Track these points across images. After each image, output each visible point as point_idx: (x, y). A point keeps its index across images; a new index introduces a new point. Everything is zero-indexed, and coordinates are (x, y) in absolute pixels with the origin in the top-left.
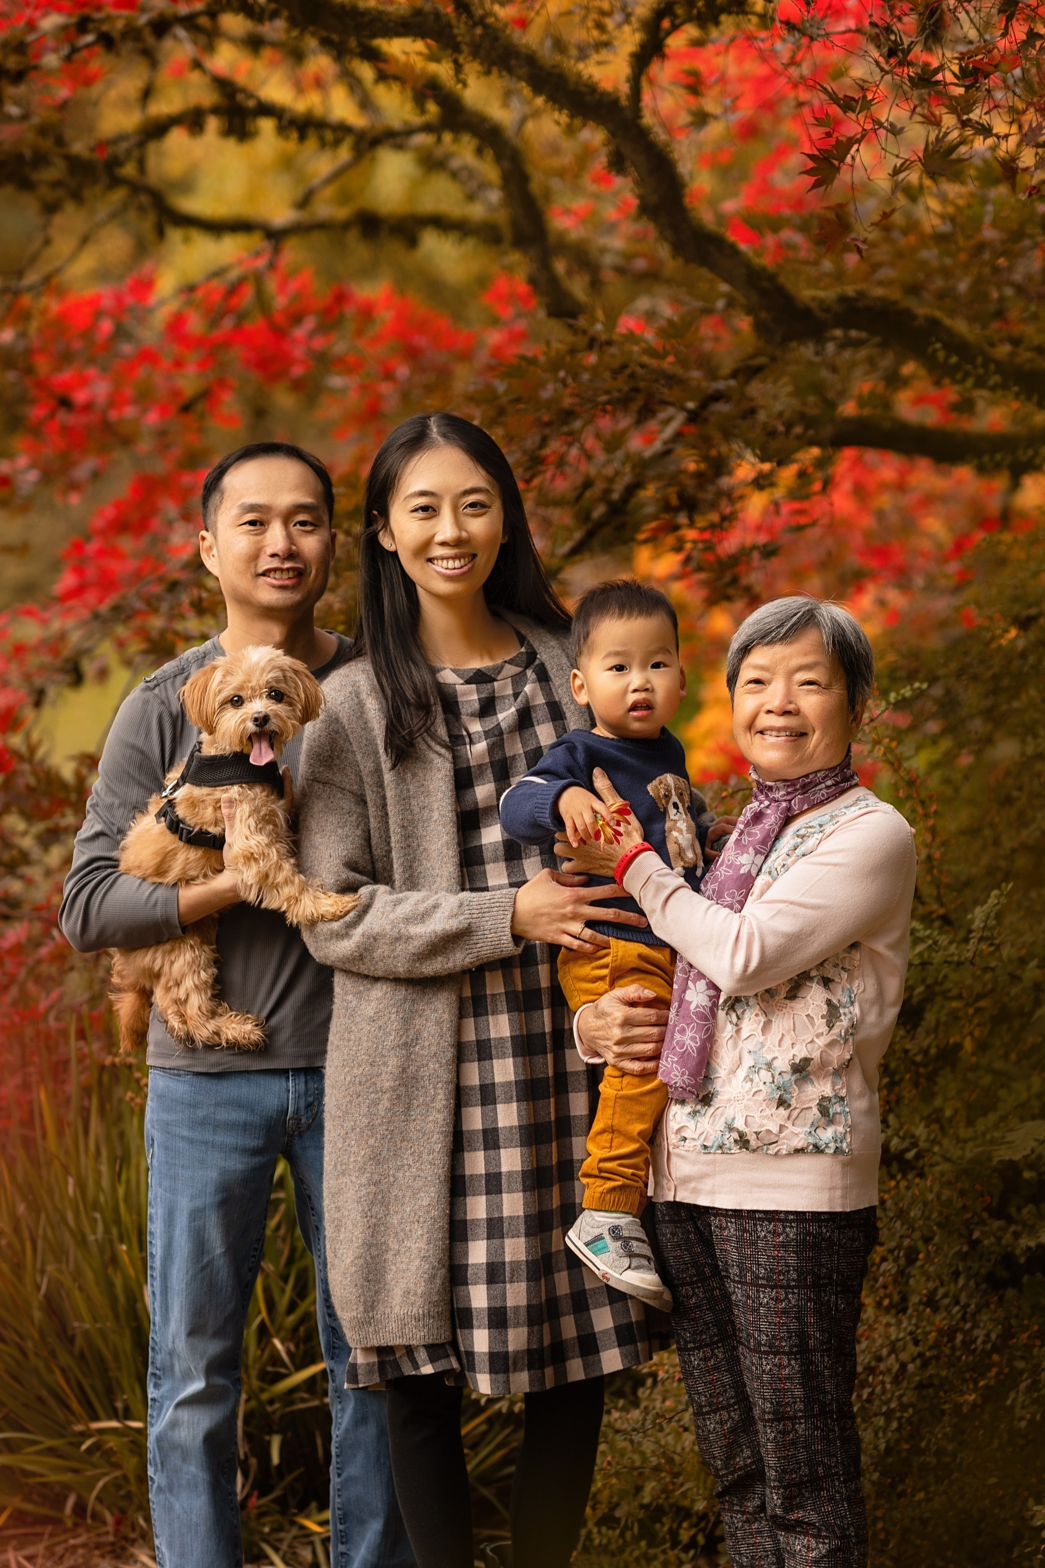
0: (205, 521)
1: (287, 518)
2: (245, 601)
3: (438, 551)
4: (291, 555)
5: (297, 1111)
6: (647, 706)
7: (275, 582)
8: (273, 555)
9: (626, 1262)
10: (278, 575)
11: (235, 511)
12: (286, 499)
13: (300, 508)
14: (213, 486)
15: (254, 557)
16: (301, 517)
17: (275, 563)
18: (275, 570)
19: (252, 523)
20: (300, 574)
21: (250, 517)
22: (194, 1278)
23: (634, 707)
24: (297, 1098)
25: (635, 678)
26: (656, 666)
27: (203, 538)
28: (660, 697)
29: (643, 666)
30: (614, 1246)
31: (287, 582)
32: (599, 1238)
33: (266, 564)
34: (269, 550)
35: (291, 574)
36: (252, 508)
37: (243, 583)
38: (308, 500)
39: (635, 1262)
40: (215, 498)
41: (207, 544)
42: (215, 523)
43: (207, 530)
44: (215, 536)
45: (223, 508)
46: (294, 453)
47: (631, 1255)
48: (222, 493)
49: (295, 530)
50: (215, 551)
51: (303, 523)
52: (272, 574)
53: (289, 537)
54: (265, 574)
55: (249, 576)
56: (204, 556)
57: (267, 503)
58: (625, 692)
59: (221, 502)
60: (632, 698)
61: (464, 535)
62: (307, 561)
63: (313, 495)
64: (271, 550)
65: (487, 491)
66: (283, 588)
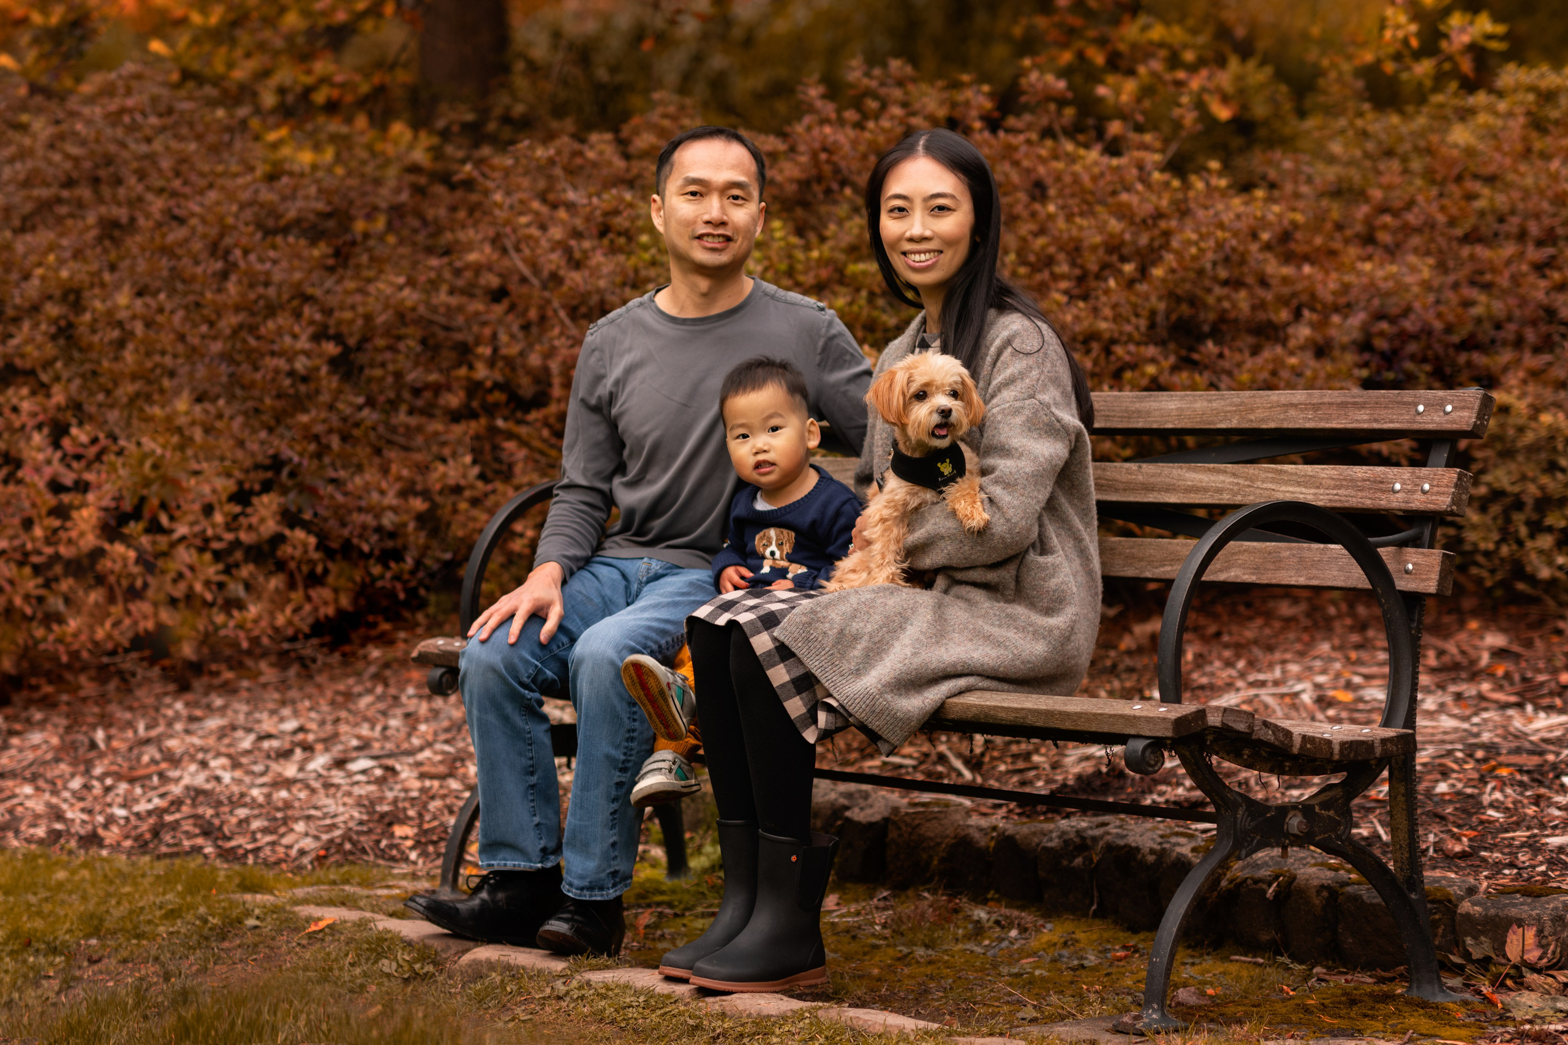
0: (657, 186)
3: (908, 247)
7: (709, 246)
8: (708, 222)
10: (710, 239)
11: (680, 182)
17: (708, 230)
18: (707, 235)
19: (693, 194)
21: (693, 188)
27: (654, 201)
31: (718, 246)
33: (703, 230)
35: (720, 240)
36: (695, 181)
40: (667, 168)
42: (665, 190)
43: (657, 194)
44: (663, 201)
45: (672, 177)
49: (726, 202)
50: (661, 213)
52: (705, 239)
54: (699, 238)
55: (687, 238)
57: (707, 178)
61: (928, 233)
62: (736, 230)
63: (746, 174)
64: (706, 217)
65: (952, 197)
66: (713, 250)
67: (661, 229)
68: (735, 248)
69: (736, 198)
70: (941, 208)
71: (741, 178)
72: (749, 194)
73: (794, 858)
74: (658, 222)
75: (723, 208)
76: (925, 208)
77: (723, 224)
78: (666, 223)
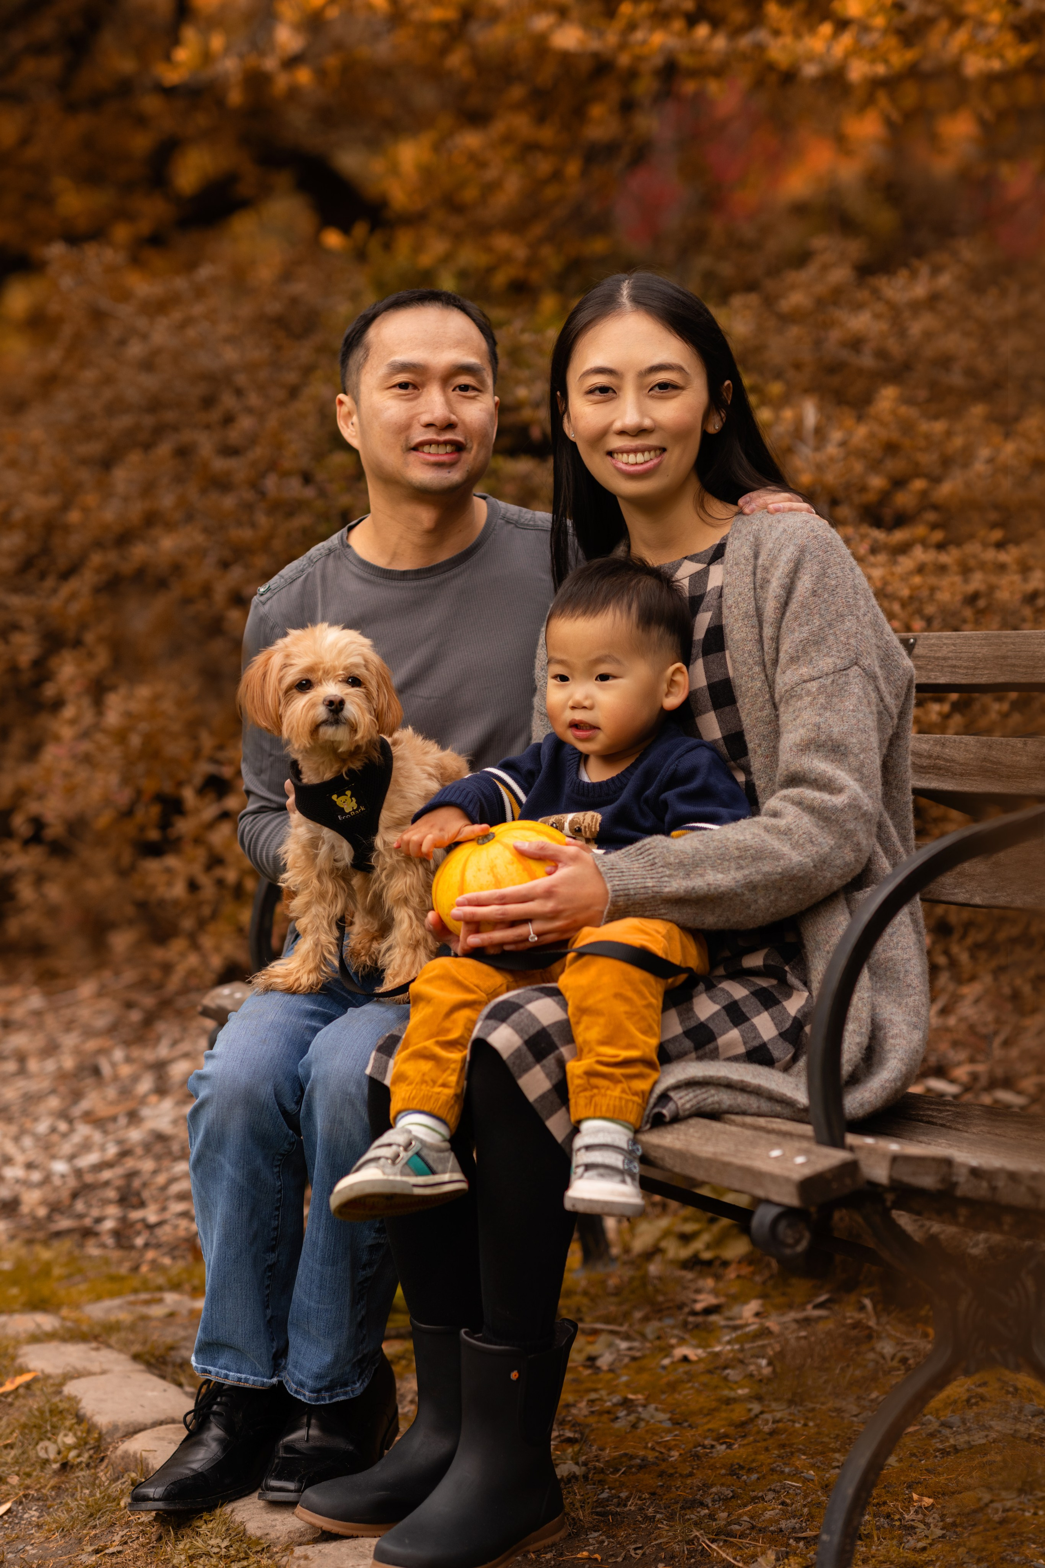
0: (343, 382)
3: (616, 442)
7: (432, 459)
8: (429, 425)
10: (433, 449)
11: (382, 371)
17: (430, 435)
18: (429, 443)
19: (403, 386)
21: (402, 378)
27: (341, 403)
31: (445, 458)
33: (419, 435)
35: (449, 449)
36: (405, 367)
40: (357, 355)
42: (357, 385)
43: (345, 393)
44: (356, 401)
45: (368, 367)
48: (367, 350)
49: (453, 395)
50: (355, 419)
52: (426, 449)
54: (416, 448)
55: (398, 450)
57: (422, 362)
59: (366, 359)
61: (647, 423)
62: (469, 432)
63: (477, 354)
64: (426, 418)
65: (679, 369)
66: (439, 465)
67: (355, 442)
68: (469, 459)
69: (465, 388)
70: (664, 386)
71: (471, 360)
72: (482, 382)
73: (514, 1375)
74: (349, 433)
75: (448, 403)
76: (640, 388)
77: (450, 426)
78: (363, 433)
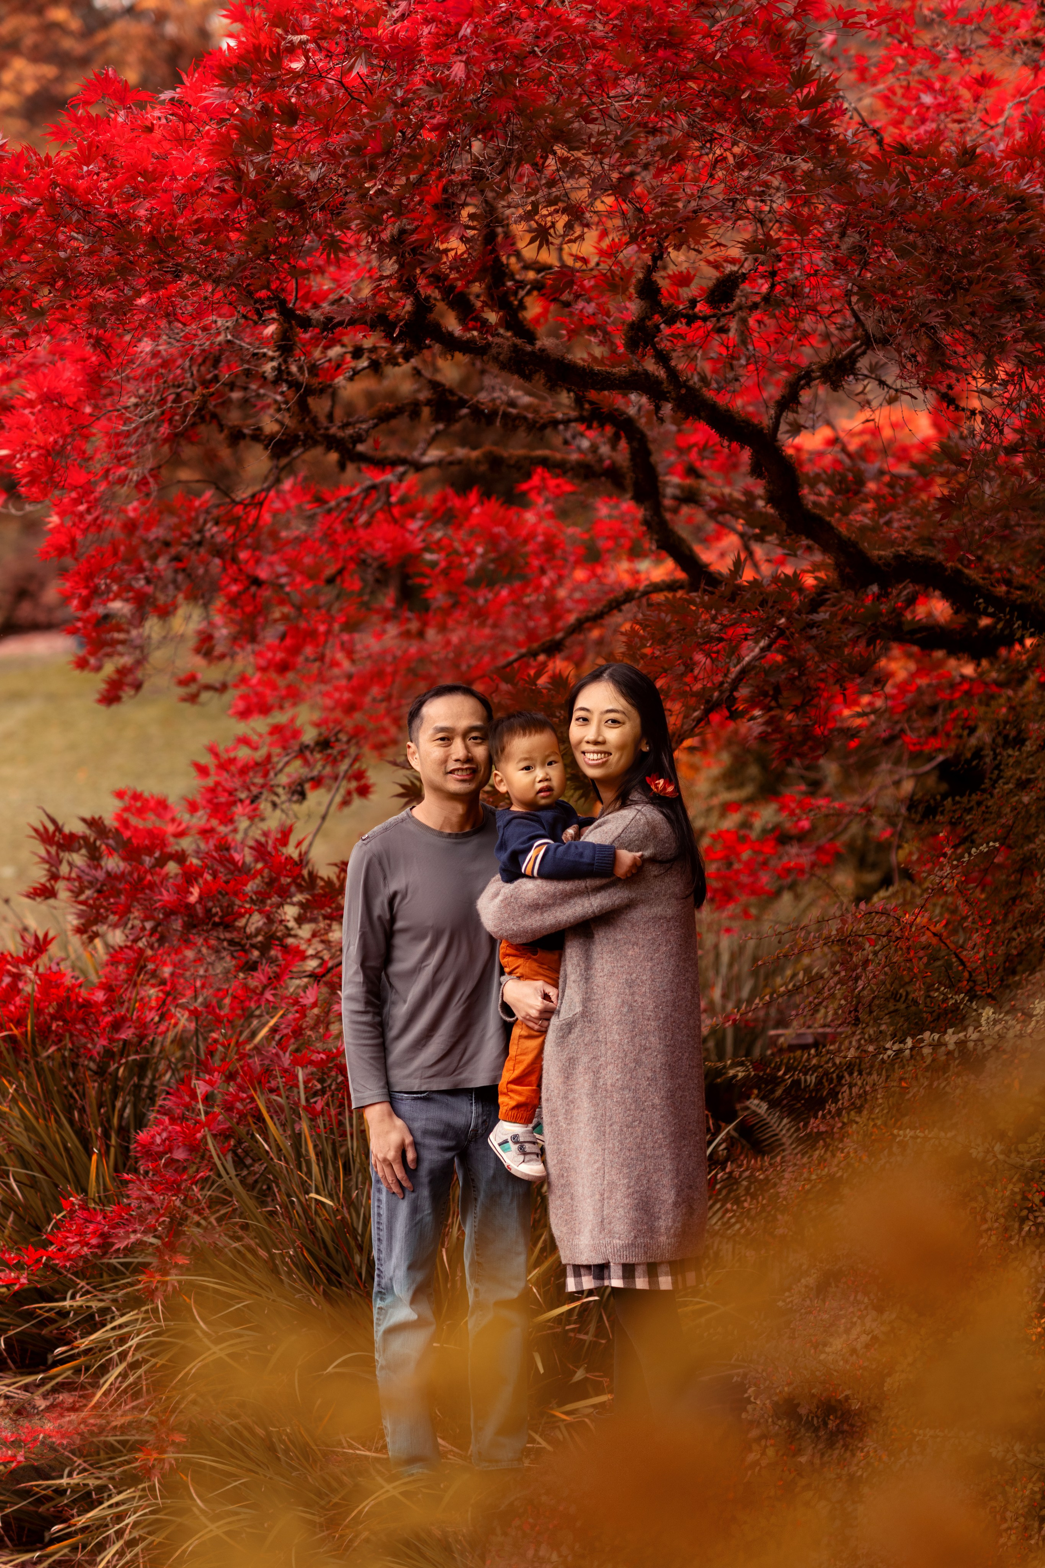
1: (465, 735)
2: (438, 790)
4: (469, 760)
5: (476, 1126)
6: (549, 789)
9: (521, 1158)
12: (464, 723)
13: (473, 729)
14: (415, 714)
15: (445, 761)
16: (474, 734)
20: (474, 771)
22: (410, 1231)
23: (540, 791)
24: (477, 1117)
25: (539, 773)
26: (550, 764)
28: (555, 783)
29: (543, 765)
30: (514, 1147)
32: (506, 1142)
34: (454, 757)
37: (438, 779)
38: (478, 723)
39: (528, 1157)
41: (411, 750)
46: (467, 691)
47: (525, 1153)
51: (475, 738)
53: (467, 748)
56: (410, 758)
58: (534, 782)
60: (539, 786)
